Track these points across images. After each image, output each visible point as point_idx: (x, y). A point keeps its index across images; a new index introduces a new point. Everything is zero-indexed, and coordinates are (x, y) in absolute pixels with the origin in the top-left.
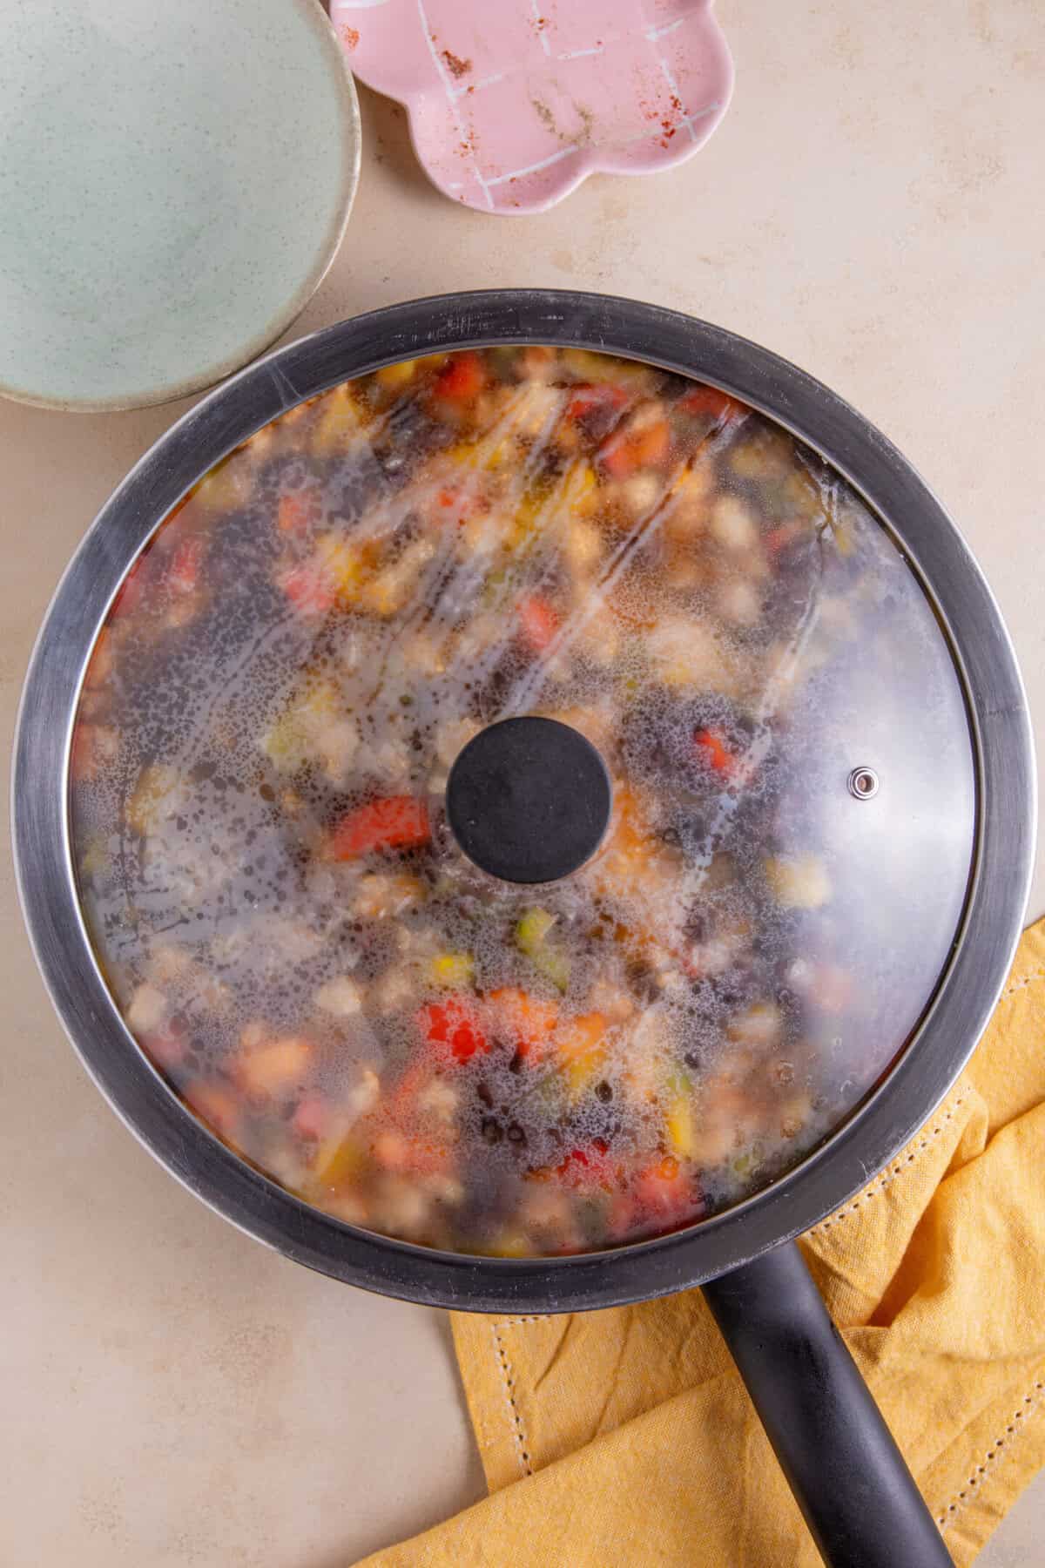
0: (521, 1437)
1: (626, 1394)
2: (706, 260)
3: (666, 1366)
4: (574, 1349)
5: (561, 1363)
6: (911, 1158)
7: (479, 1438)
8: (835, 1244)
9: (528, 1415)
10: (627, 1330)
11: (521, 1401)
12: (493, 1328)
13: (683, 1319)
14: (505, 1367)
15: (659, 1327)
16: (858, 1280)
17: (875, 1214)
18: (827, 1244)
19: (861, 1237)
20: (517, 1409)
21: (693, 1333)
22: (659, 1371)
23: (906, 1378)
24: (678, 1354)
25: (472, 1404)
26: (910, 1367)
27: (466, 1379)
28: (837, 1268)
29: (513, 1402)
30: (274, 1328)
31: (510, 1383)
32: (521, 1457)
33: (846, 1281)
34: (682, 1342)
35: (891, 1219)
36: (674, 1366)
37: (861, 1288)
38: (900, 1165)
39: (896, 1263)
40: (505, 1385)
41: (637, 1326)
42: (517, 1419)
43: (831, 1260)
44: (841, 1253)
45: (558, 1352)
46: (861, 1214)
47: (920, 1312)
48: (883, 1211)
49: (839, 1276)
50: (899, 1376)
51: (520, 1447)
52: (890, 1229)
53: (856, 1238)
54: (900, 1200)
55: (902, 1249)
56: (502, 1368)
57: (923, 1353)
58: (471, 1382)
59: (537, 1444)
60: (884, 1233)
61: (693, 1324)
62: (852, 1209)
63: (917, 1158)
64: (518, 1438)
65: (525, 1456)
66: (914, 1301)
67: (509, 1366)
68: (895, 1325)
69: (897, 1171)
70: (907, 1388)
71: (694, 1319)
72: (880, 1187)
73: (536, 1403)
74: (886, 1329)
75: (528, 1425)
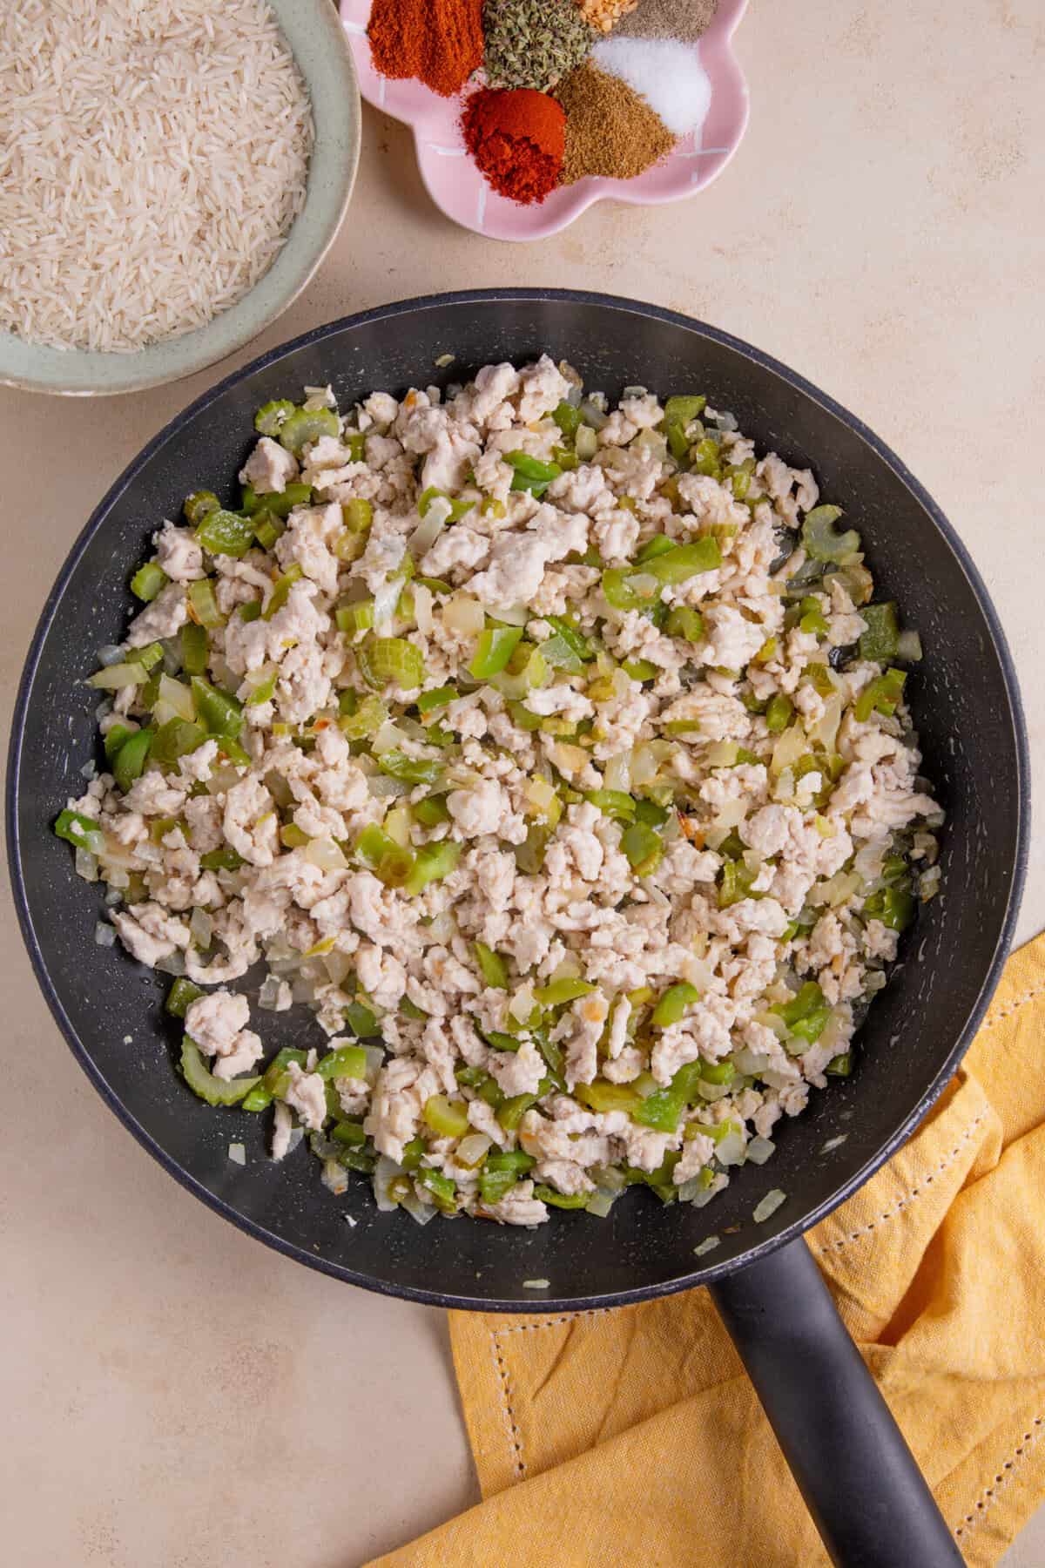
0: (517, 1447)
1: (627, 1405)
2: (719, 251)
3: (668, 1379)
4: (574, 1360)
5: (561, 1373)
6: (930, 1180)
7: (474, 1446)
8: (847, 1263)
9: (525, 1425)
10: (629, 1341)
11: (519, 1410)
12: (491, 1335)
13: (688, 1331)
14: (503, 1375)
15: (662, 1339)
16: (869, 1301)
17: (890, 1236)
18: (838, 1262)
19: (874, 1258)
20: (513, 1418)
21: (697, 1347)
22: (661, 1384)
23: (911, 1394)
24: (681, 1367)
25: (468, 1411)
26: (914, 1384)
27: (463, 1387)
28: (847, 1287)
29: (510, 1411)
30: (276, 1347)
31: (507, 1391)
32: (517, 1468)
33: (857, 1302)
34: (685, 1357)
35: (906, 1240)
36: (676, 1379)
37: (870, 1308)
38: (918, 1187)
39: (907, 1283)
40: (503, 1392)
41: (640, 1335)
42: (514, 1429)
43: (842, 1279)
44: (854, 1273)
45: (558, 1361)
46: (875, 1234)
47: (926, 1332)
48: (899, 1232)
49: (849, 1297)
50: (903, 1393)
51: (516, 1457)
52: (904, 1251)
53: (869, 1259)
54: (916, 1220)
55: (915, 1268)
56: (500, 1377)
57: (928, 1372)
58: (468, 1393)
59: (534, 1452)
60: (897, 1254)
61: (697, 1337)
62: (867, 1229)
63: (935, 1179)
64: (513, 1448)
65: (521, 1467)
66: (921, 1321)
67: (507, 1375)
68: (901, 1346)
69: (915, 1193)
70: (912, 1404)
71: (699, 1332)
72: (898, 1208)
73: (533, 1412)
74: (892, 1348)
75: (525, 1435)
